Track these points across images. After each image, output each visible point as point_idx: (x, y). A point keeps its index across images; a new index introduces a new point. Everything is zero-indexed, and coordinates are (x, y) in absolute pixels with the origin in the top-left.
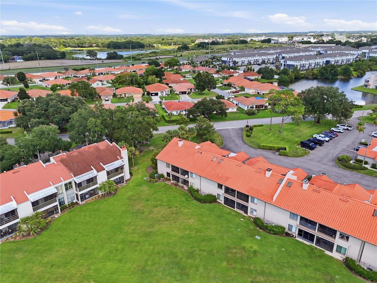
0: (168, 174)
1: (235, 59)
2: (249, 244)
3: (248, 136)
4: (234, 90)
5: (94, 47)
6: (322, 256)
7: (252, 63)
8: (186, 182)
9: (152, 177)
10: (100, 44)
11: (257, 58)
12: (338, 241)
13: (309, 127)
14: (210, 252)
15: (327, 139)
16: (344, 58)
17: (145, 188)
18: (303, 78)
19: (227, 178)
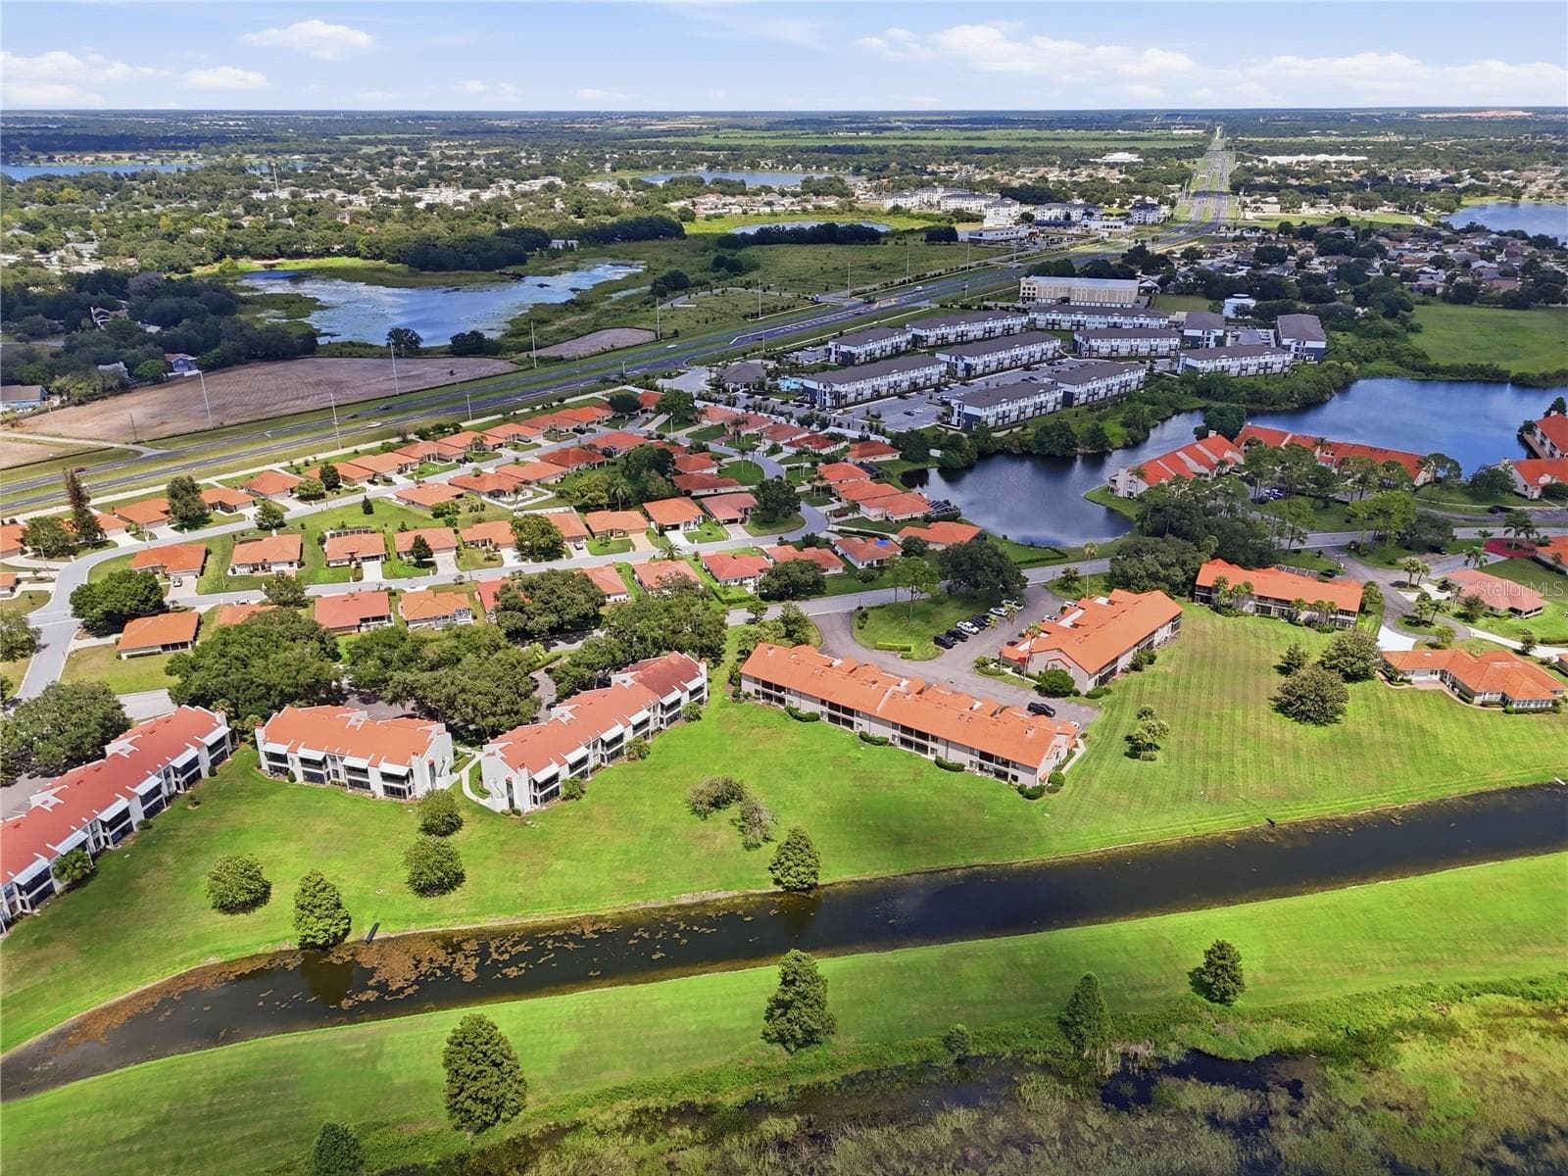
0: (757, 692)
1: (837, 388)
2: (853, 753)
3: (861, 628)
4: (837, 506)
5: (335, 255)
6: (919, 757)
7: (884, 393)
8: (781, 700)
9: (736, 696)
10: (360, 246)
11: (896, 377)
12: (930, 744)
13: (960, 608)
14: (818, 761)
15: (975, 629)
16: (1113, 381)
17: (732, 710)
18: (998, 452)
19: (831, 693)
